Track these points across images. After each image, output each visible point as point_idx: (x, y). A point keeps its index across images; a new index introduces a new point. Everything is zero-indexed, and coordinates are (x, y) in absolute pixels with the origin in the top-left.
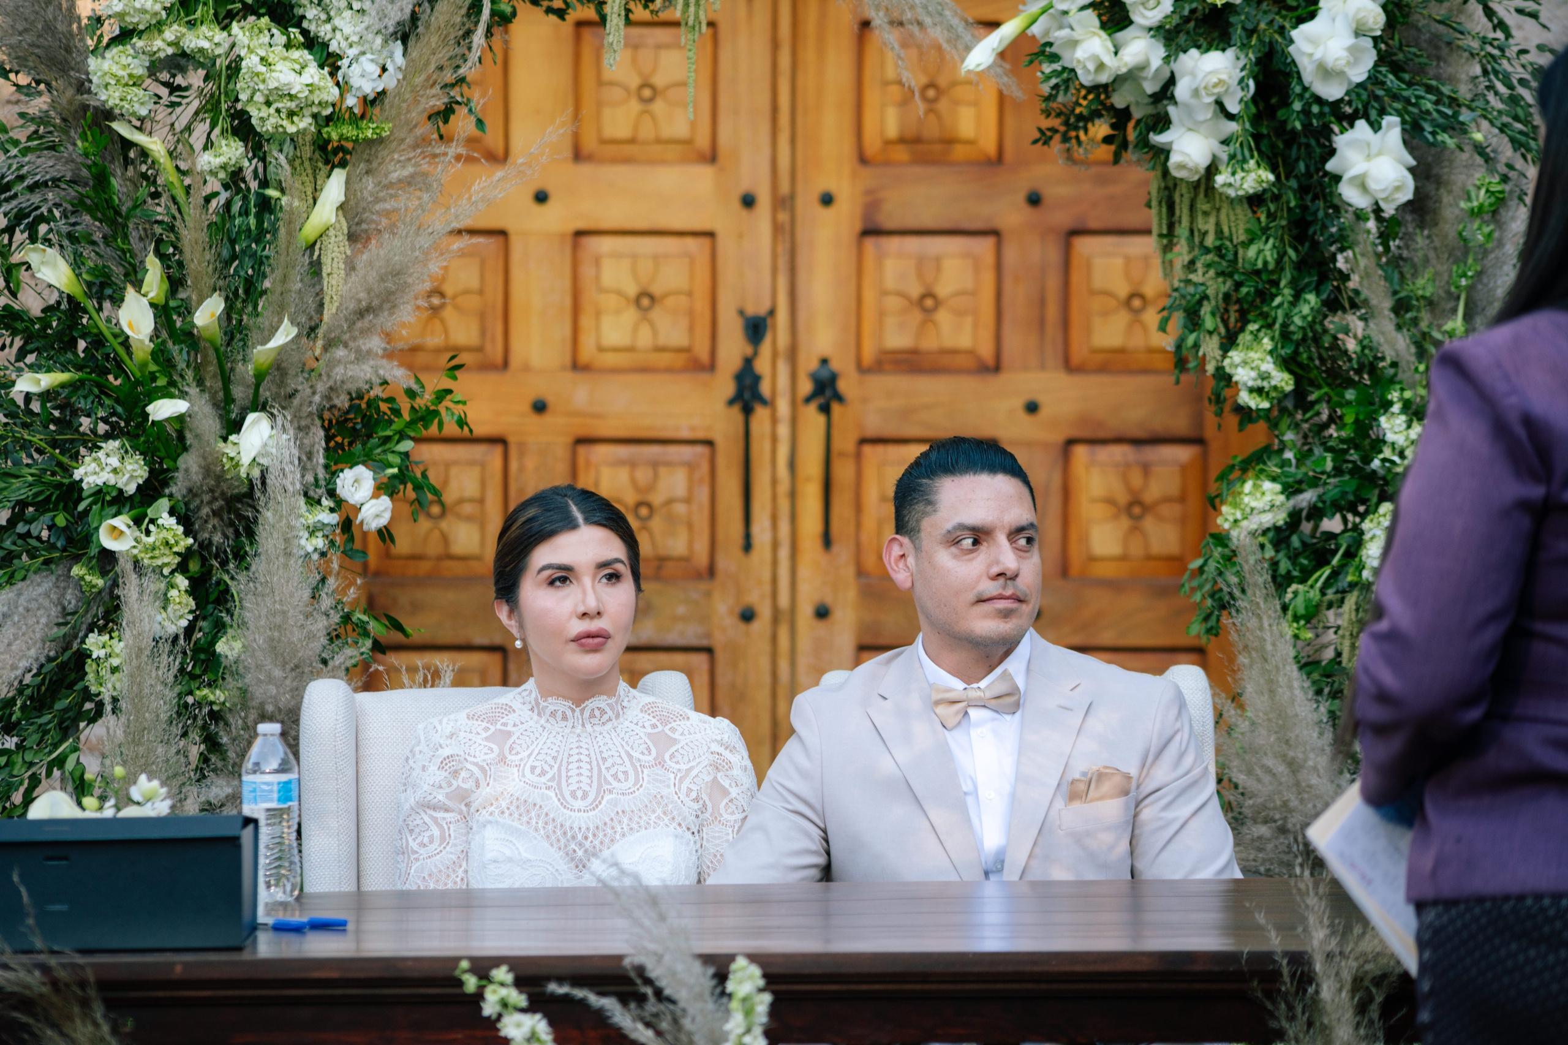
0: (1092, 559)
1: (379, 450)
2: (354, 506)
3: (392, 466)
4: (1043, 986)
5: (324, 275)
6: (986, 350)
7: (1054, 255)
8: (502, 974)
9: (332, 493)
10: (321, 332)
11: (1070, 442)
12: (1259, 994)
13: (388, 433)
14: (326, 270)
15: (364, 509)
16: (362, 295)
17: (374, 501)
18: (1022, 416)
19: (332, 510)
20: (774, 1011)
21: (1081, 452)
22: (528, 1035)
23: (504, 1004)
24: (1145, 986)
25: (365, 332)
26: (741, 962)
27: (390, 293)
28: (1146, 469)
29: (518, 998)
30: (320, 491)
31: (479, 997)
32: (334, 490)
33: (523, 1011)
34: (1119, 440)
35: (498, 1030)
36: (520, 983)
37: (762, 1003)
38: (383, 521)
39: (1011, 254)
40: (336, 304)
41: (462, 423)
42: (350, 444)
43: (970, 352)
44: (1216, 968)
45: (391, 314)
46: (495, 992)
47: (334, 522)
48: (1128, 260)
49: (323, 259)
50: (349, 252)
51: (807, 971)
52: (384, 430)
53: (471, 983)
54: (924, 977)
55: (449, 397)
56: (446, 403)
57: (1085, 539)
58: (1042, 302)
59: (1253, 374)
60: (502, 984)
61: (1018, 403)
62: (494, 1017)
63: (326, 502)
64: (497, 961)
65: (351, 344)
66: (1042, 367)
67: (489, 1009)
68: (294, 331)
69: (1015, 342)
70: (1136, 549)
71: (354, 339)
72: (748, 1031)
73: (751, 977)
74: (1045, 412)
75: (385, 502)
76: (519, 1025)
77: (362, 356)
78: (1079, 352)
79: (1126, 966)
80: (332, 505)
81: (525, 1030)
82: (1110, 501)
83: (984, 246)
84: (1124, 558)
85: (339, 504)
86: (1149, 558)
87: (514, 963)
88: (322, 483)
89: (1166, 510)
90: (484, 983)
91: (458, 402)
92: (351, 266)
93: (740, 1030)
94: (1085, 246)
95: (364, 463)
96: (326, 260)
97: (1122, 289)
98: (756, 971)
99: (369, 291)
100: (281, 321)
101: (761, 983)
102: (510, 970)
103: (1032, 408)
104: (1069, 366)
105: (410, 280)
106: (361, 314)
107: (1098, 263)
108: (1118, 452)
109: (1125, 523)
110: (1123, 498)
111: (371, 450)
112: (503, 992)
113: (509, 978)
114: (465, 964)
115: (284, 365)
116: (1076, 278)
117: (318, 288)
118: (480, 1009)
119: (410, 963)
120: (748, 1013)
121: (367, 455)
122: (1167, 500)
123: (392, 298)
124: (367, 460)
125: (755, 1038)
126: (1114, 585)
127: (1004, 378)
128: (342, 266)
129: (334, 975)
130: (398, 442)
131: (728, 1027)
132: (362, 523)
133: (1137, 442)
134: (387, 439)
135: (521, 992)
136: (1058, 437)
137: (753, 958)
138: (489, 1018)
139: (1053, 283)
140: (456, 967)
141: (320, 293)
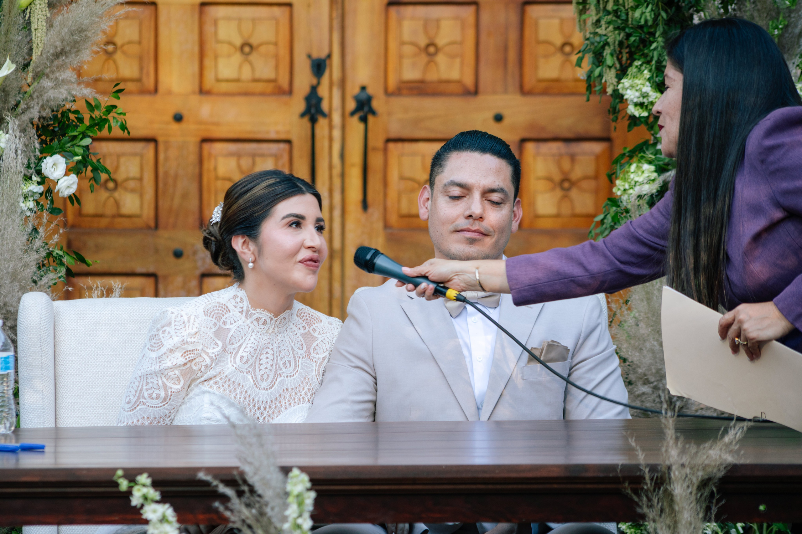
0: (537, 217)
1: (69, 145)
2: (52, 181)
3: (77, 155)
4: (490, 487)
5: (33, 30)
6: (469, 81)
7: (513, 18)
8: (144, 479)
9: (39, 172)
10: (30, 68)
11: (523, 141)
12: (629, 491)
13: (75, 133)
14: (34, 27)
15: (60, 182)
16: (58, 44)
17: (66, 178)
18: (492, 121)
19: (39, 183)
20: (317, 502)
21: (530, 147)
22: (161, 518)
23: (145, 498)
24: (555, 486)
25: (61, 68)
26: (296, 472)
27: (76, 42)
28: (573, 158)
29: (155, 494)
30: (31, 171)
31: (129, 493)
32: (40, 170)
33: (157, 502)
34: (555, 139)
35: (141, 514)
36: (155, 484)
37: (309, 498)
38: (73, 190)
39: (485, 17)
40: (41, 49)
41: (123, 127)
42: (51, 140)
43: (459, 82)
44: (601, 475)
45: (77, 56)
46: (139, 490)
47: (40, 191)
48: (562, 20)
49: (32, 19)
50: (49, 15)
51: (339, 477)
52: (72, 131)
53: (124, 485)
54: (414, 481)
55: (114, 110)
56: (112, 114)
57: (534, 205)
58: (506, 49)
59: (637, 94)
60: (144, 485)
61: (490, 115)
62: (139, 506)
63: (35, 178)
64: (140, 471)
65: (51, 76)
66: (506, 91)
67: (135, 501)
68: (14, 67)
69: (488, 75)
70: (566, 210)
71: (53, 72)
72: (300, 516)
73: (302, 481)
74: (507, 121)
75: (73, 178)
76: (155, 511)
77: (58, 84)
78: (529, 82)
79: (544, 474)
80: (39, 180)
81: (159, 515)
82: (549, 179)
83: (468, 12)
84: (557, 216)
85: (43, 180)
86: (574, 216)
87: (151, 472)
88: (33, 165)
89: (586, 184)
90: (132, 484)
91: (120, 114)
92: (50, 25)
93: (295, 515)
94: (534, 11)
95: (59, 153)
96: (34, 20)
97: (558, 40)
98: (305, 478)
99: (62, 41)
100: (5, 61)
101: (309, 485)
102: (149, 476)
103: (498, 118)
104: (523, 91)
105: (89, 35)
106: (57, 56)
107: (543, 23)
108: (554, 147)
109: (559, 193)
110: (557, 177)
111: (64, 144)
112: (145, 490)
113: (148, 481)
114: (120, 473)
115: (7, 89)
116: (528, 32)
117: (28, 38)
118: (130, 501)
119: (84, 472)
120: (300, 504)
121: (61, 148)
122: (586, 178)
123: (77, 45)
124: (62, 151)
125: (305, 520)
126: (551, 234)
127: (481, 99)
128: (44, 24)
129: (36, 479)
130: (81, 139)
131: (287, 513)
132: (59, 190)
133: (567, 140)
134: (75, 137)
135: (156, 490)
136: (515, 137)
137: (303, 469)
138: (135, 507)
139: (513, 36)
140: (114, 474)
141: (30, 42)
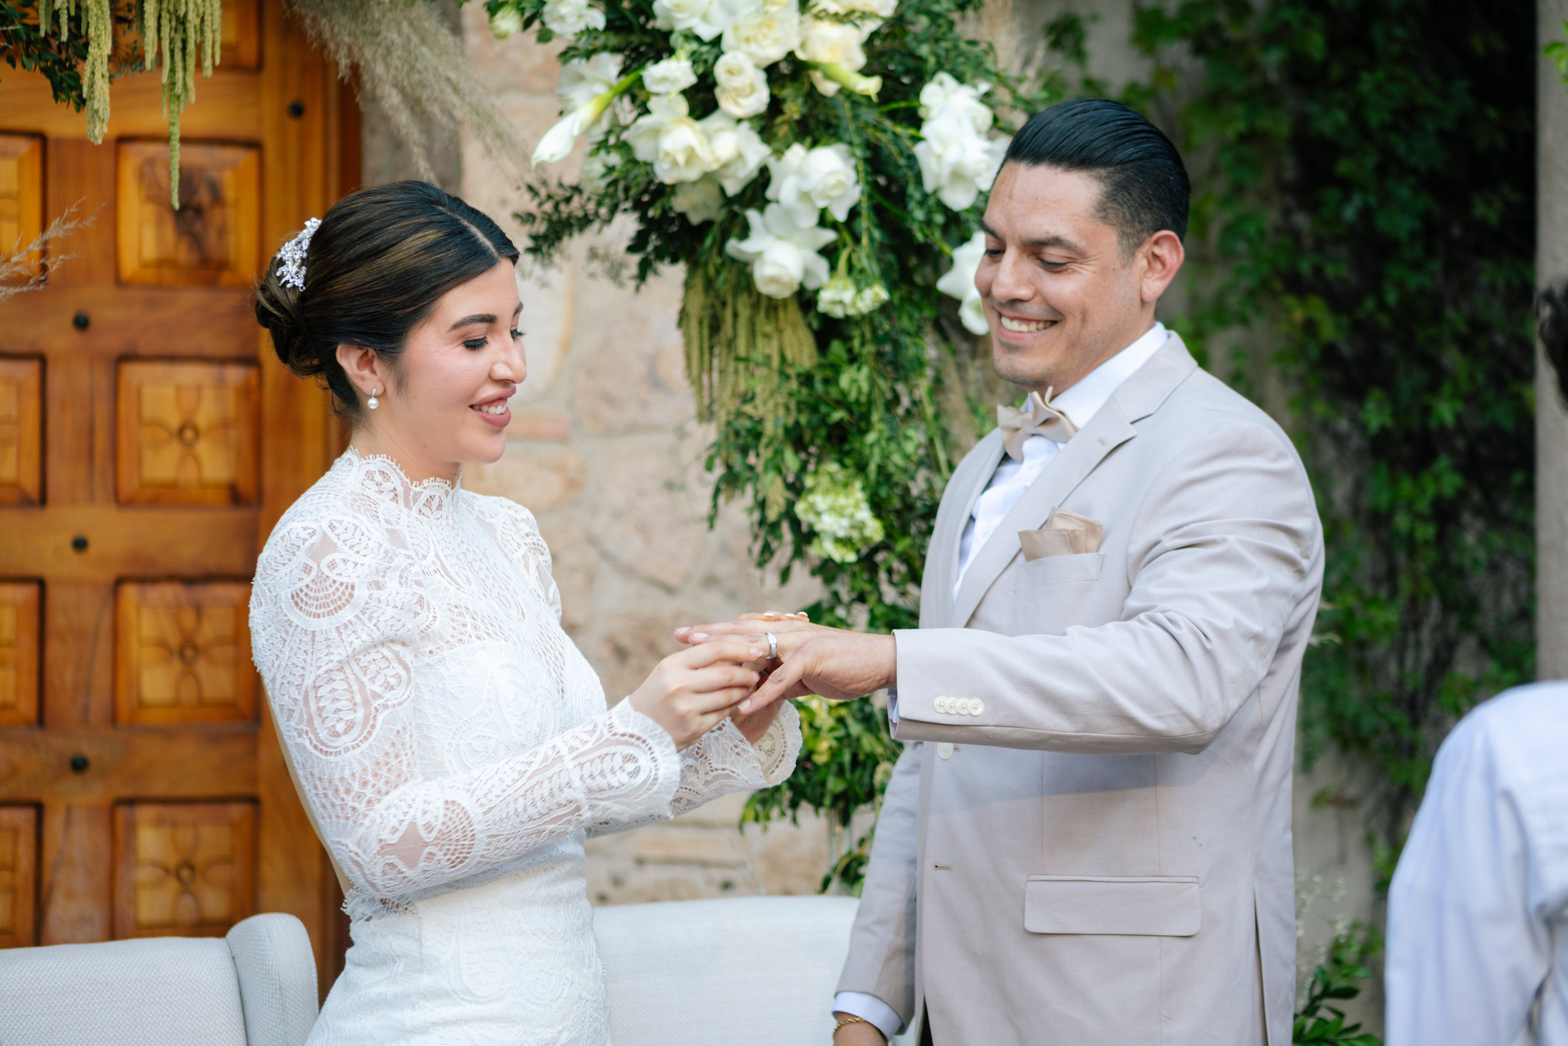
0: (141, 704)
6: (30, 483)
7: (102, 381)
11: (120, 582)
18: (69, 552)
21: (130, 592)
28: (199, 610)
34: (172, 578)
39: (57, 381)
43: (15, 485)
48: (179, 389)
57: (135, 684)
58: (91, 432)
59: (845, 522)
61: (66, 540)
66: (92, 499)
69: (60, 473)
70: (188, 694)
74: (93, 549)
78: (128, 485)
82: (162, 644)
83: (28, 372)
84: (175, 704)
86: (201, 702)
89: (219, 652)
94: (134, 373)
97: (174, 420)
103: (80, 544)
104: (122, 502)
107: (148, 392)
108: (169, 592)
109: (177, 665)
110: (174, 640)
116: (125, 407)
122: (220, 641)
126: (166, 733)
127: (52, 512)
133: (189, 580)
136: (107, 576)
139: (102, 413)
